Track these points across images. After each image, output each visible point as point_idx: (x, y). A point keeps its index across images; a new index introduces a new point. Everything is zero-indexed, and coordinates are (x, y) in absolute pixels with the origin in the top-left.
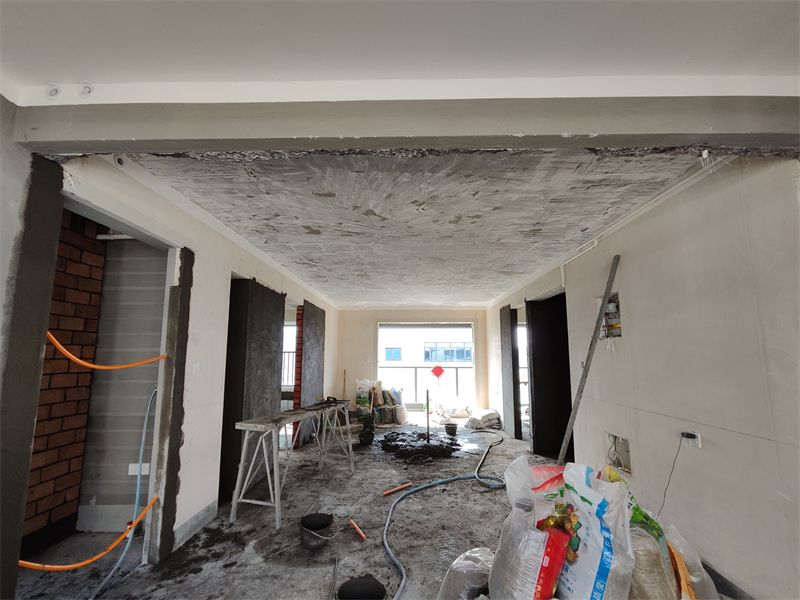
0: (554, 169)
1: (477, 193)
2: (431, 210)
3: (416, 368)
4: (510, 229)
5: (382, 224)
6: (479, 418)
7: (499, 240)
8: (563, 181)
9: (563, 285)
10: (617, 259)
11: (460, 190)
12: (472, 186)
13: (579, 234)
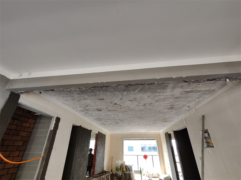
0: (174, 88)
2: (135, 102)
3: (137, 156)
4: (163, 107)
5: (120, 107)
6: (163, 179)
7: (160, 111)
8: (178, 92)
9: (186, 126)
11: (144, 96)
12: (147, 94)
13: (187, 108)
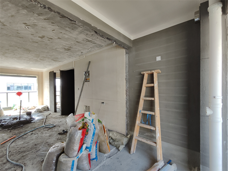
0: (81, 33)
1: (54, 30)
2: (32, 30)
3: (7, 93)
4: (61, 46)
6: (40, 108)
7: (56, 49)
8: (82, 37)
9: (74, 67)
10: (90, 62)
11: (48, 27)
12: (53, 27)
13: (80, 53)
